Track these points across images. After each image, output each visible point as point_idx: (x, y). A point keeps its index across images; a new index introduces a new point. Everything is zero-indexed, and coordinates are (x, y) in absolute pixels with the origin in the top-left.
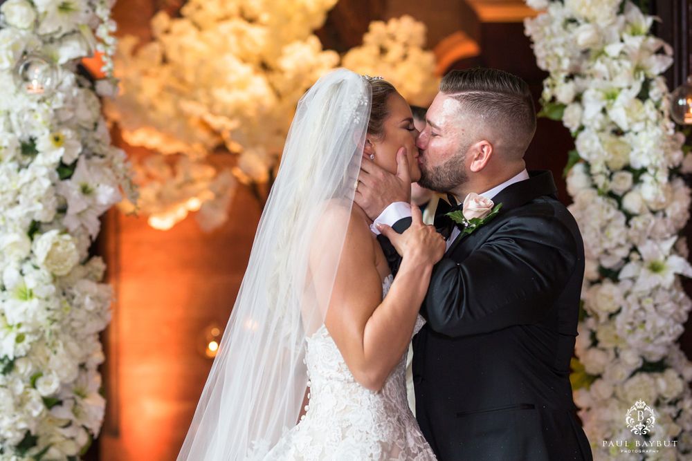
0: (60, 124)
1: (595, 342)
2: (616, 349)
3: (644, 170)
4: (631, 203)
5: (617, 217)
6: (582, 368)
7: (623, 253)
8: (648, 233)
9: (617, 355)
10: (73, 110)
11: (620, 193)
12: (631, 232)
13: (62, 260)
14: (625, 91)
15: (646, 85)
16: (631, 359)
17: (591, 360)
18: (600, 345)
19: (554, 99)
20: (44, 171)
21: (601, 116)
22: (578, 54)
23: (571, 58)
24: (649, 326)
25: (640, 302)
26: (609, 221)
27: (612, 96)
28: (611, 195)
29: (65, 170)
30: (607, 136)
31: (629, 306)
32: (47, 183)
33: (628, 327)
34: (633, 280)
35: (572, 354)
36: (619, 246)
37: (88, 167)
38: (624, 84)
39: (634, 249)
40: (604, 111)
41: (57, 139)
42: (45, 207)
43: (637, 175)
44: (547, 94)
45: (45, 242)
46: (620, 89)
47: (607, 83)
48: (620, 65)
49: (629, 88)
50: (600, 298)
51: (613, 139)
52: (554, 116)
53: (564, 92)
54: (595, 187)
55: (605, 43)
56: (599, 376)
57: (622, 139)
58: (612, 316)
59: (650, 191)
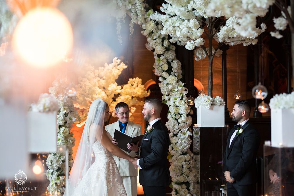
0: (65, 106)
1: (173, 149)
2: (177, 150)
3: (182, 114)
4: (179, 121)
5: (177, 124)
6: (170, 154)
7: (178, 131)
8: (183, 127)
9: (177, 151)
10: (68, 103)
11: (177, 119)
12: (179, 127)
13: (65, 133)
14: (178, 98)
15: (183, 97)
16: (180, 152)
17: (172, 152)
18: (174, 149)
19: (164, 99)
20: (62, 115)
21: (173, 103)
22: (169, 91)
23: (168, 92)
24: (183, 146)
25: (181, 141)
26: (175, 124)
27: (176, 99)
28: (176, 119)
29: (66, 115)
30: (175, 108)
31: (179, 141)
32: (63, 117)
33: (179, 146)
34: (180, 136)
35: (168, 151)
36: (177, 129)
37: (71, 114)
38: (178, 97)
39: (180, 130)
40: (174, 102)
41: (65, 109)
42: (62, 122)
43: (181, 115)
44: (163, 99)
45: (62, 129)
46: (177, 98)
47: (175, 97)
48: (177, 93)
49: (179, 98)
50: (173, 140)
51: (176, 108)
52: (165, 103)
53: (166, 98)
54: (172, 117)
55: (174, 88)
56: (174, 156)
57: (178, 108)
58: (176, 143)
59: (183, 118)
